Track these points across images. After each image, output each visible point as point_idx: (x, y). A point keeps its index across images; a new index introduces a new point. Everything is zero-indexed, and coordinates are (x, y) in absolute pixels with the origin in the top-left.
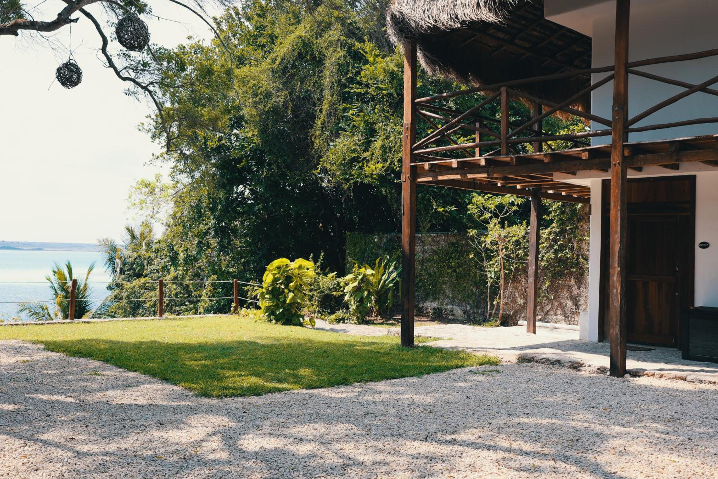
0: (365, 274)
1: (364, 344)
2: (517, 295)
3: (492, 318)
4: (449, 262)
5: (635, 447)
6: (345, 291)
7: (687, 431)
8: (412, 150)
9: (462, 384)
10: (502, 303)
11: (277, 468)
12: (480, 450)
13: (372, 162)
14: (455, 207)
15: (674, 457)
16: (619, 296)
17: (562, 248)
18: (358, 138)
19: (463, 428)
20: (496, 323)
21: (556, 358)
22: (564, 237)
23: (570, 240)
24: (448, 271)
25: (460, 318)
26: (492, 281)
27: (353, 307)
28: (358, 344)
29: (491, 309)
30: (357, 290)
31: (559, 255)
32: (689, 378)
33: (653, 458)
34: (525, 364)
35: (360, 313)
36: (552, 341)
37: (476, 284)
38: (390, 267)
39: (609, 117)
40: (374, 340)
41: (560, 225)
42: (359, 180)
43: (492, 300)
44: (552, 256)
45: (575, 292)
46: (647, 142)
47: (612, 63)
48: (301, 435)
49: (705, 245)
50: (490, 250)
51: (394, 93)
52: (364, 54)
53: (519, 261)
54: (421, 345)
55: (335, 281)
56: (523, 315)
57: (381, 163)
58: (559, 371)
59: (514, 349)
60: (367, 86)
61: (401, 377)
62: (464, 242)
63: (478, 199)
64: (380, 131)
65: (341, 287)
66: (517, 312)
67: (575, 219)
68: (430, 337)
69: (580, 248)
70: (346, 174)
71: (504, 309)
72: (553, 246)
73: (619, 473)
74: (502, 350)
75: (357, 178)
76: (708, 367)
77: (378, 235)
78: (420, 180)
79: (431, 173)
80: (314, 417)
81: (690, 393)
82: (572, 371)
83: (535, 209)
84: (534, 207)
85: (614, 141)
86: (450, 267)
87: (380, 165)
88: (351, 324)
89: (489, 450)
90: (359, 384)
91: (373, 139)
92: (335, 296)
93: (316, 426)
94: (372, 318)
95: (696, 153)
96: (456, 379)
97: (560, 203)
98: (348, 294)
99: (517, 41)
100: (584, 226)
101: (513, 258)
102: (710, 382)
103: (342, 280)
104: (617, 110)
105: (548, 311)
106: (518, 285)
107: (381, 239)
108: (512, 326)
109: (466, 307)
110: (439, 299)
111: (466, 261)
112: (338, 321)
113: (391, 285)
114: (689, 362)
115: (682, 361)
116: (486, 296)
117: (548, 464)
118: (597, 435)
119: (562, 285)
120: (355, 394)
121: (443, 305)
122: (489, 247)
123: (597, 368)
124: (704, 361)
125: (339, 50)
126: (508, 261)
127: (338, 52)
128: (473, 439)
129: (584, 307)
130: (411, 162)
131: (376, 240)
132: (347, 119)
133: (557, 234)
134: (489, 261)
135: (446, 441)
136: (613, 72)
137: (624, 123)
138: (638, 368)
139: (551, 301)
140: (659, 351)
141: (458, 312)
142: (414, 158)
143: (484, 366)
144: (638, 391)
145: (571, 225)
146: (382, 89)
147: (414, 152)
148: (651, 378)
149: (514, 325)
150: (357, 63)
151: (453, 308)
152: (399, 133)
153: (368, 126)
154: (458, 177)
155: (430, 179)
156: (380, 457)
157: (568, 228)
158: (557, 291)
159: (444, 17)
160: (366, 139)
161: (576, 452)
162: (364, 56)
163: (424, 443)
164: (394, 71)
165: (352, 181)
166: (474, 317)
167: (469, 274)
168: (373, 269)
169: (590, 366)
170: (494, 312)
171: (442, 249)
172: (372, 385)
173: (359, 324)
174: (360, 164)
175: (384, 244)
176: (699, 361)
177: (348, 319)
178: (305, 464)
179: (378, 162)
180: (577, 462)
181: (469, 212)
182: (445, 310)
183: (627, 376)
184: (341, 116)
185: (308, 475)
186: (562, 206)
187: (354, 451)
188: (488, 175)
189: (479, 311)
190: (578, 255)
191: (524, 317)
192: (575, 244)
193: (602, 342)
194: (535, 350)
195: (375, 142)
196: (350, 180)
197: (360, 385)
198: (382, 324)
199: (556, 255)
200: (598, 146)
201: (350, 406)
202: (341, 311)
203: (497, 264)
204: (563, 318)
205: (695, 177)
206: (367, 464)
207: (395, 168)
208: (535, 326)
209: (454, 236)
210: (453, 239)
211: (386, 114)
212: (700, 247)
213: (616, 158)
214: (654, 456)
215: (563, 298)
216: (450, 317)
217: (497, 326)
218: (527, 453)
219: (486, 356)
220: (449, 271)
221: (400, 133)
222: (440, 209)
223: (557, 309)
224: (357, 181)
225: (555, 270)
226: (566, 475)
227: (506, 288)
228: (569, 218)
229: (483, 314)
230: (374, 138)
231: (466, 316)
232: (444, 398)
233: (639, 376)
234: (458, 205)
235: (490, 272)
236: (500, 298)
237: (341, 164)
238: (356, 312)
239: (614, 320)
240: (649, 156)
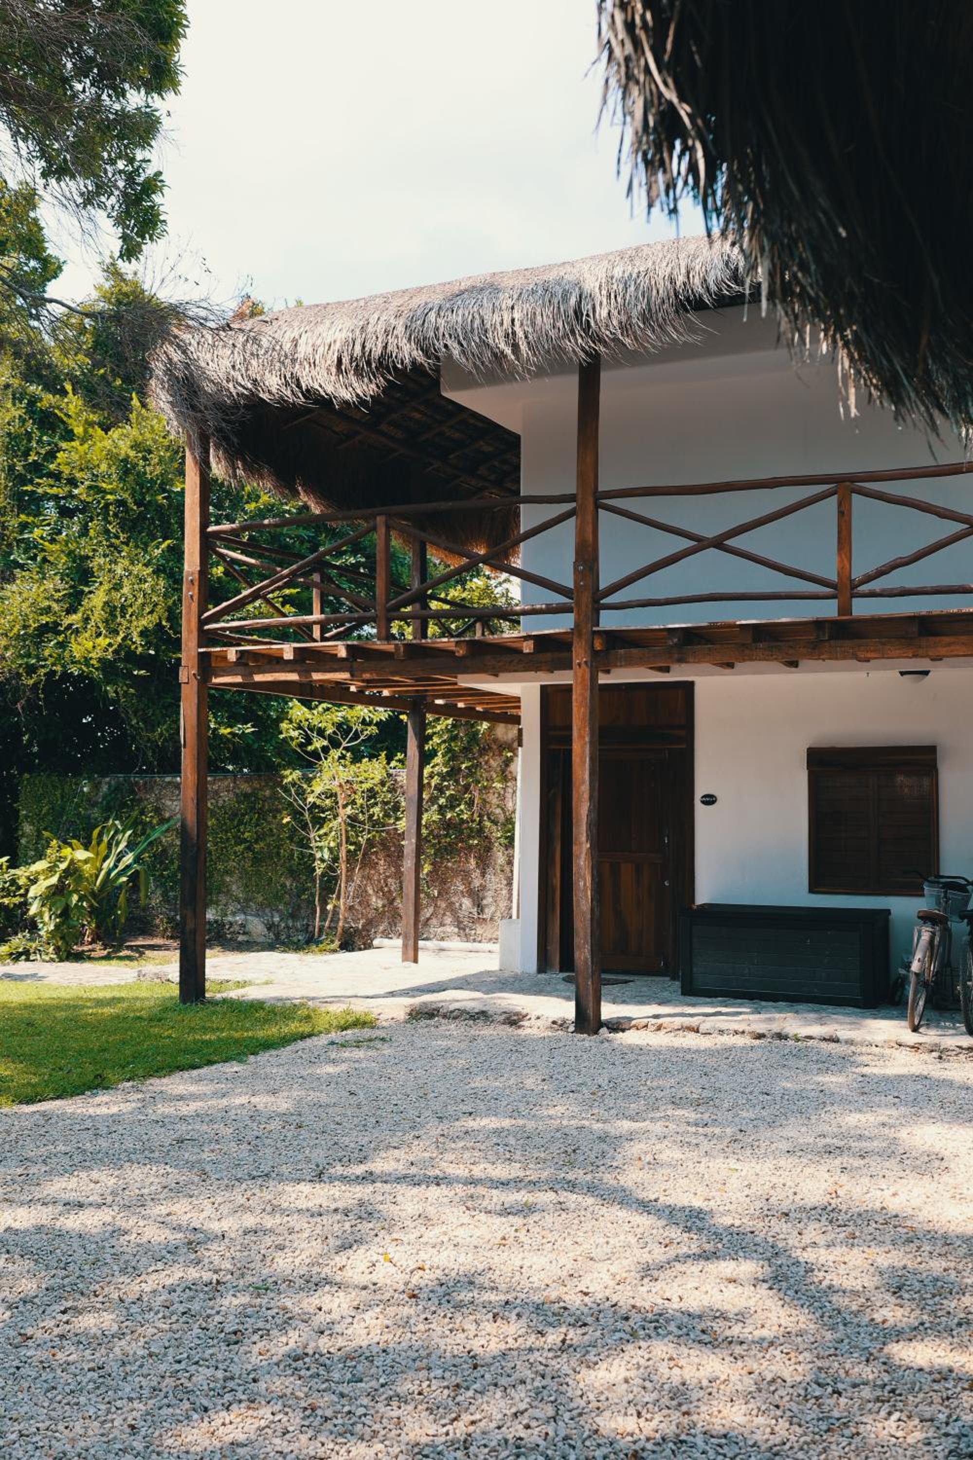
0: (72, 862)
1: (100, 1003)
2: (371, 892)
3: (324, 937)
4: (239, 831)
5: (668, 1152)
6: (31, 894)
7: (730, 1119)
8: (202, 623)
9: (330, 1069)
10: (342, 907)
11: (62, 1265)
12: (424, 1186)
13: (87, 635)
14: (253, 726)
15: (732, 1163)
16: (589, 893)
17: (453, 802)
18: (54, 584)
19: (375, 1150)
20: (333, 946)
21: (477, 1006)
22: (457, 781)
23: (467, 788)
24: (237, 849)
25: (261, 939)
26: (323, 866)
27: (48, 924)
28: (89, 1004)
29: (323, 919)
30: (58, 891)
31: (449, 816)
32: (702, 1029)
33: (701, 1168)
34: (423, 1022)
35: (62, 938)
36: (454, 975)
37: (292, 873)
38: (118, 844)
39: (569, 582)
40: (117, 994)
41: (449, 760)
42: (58, 668)
43: (324, 902)
44: (436, 817)
45: (477, 883)
46: (633, 628)
47: (572, 489)
48: (72, 1196)
49: (710, 800)
50: (318, 807)
51: (130, 500)
52: (65, 419)
53: (373, 826)
54: (218, 996)
55: (6, 876)
56: (381, 928)
57: (106, 636)
58: (488, 1031)
59: (392, 994)
60: (73, 482)
61: (206, 1065)
62: (268, 793)
63: (298, 711)
64: (101, 574)
65: (19, 888)
66: (370, 923)
67: (476, 749)
68: (228, 981)
69: (485, 801)
70: (29, 655)
71: (346, 919)
72: (437, 798)
73: (661, 1199)
74: (372, 997)
75: (53, 664)
76: (726, 1006)
77: (89, 778)
78: (216, 680)
79: (240, 669)
80: (77, 1158)
81: (711, 1053)
82: (509, 1030)
83: (416, 735)
84: (414, 729)
85: (577, 624)
86: (240, 841)
87: (103, 642)
88: (44, 961)
89: (438, 1184)
90: (130, 1083)
91: (86, 589)
92: (8, 906)
93: (95, 1174)
94: (86, 948)
95: (709, 649)
96: (313, 1060)
97: (450, 721)
98: (37, 901)
99: (384, 427)
100: (492, 762)
101: (363, 823)
102: (736, 1032)
103: (22, 873)
104: (582, 571)
105: (428, 919)
106: (372, 872)
107: (96, 787)
108: (360, 949)
109: (272, 917)
110: (217, 903)
111: (271, 830)
112: (16, 957)
113: (124, 879)
114: (694, 999)
115: (682, 998)
116: (313, 895)
117: (546, 1198)
118: (602, 1139)
119: (452, 869)
120: (134, 1105)
121: (226, 915)
122: (318, 802)
123: (551, 1020)
124: (716, 997)
125: (9, 405)
126: (353, 826)
127: (8, 410)
128: (401, 1168)
129: (493, 908)
130: (200, 646)
131: (85, 789)
132: (29, 546)
133: (443, 777)
134: (319, 829)
135: (358, 1177)
136: (574, 505)
137: (594, 594)
138: (620, 1015)
139: (434, 899)
140: (640, 983)
141: (257, 927)
142: (207, 638)
143: (349, 1032)
144: (631, 1057)
145: (470, 760)
146: (105, 492)
147: (206, 627)
148: (642, 1032)
149: (365, 949)
150: (46, 434)
151: (246, 920)
152: (140, 580)
153: (74, 562)
154: (294, 677)
155: (238, 679)
156: (250, 1221)
157: (463, 766)
158: (444, 882)
159: (273, 382)
160: (71, 587)
161: (581, 1172)
162: (63, 422)
163: (317, 1186)
164: (128, 456)
165: (43, 671)
166: (288, 937)
167: (278, 854)
168: (86, 849)
169: (538, 1018)
170: (327, 924)
171: (223, 807)
172: (157, 1084)
173: (61, 960)
174: (61, 639)
175: (104, 798)
176: (710, 997)
177: (37, 951)
178: (113, 1251)
179: (99, 635)
180: (590, 1189)
181: (281, 736)
182: (231, 924)
183: (604, 1031)
184: (15, 539)
185: (130, 1270)
186: (453, 726)
187: (194, 1214)
188: (352, 675)
189: (298, 925)
190: (480, 816)
191: (383, 932)
192: (476, 794)
193: (545, 972)
194: (435, 995)
195: (92, 596)
196: (37, 668)
197: (133, 1087)
198: (107, 958)
199: (442, 815)
200: (552, 631)
201: (139, 1130)
202: (20, 936)
203: (333, 833)
204: (456, 930)
205: (692, 684)
206: (233, 1236)
207: (133, 647)
208: (416, 949)
209: (248, 779)
210: (246, 788)
211: (113, 540)
212: (703, 802)
213: (581, 652)
214: (702, 1165)
215: (455, 893)
216: (241, 938)
217: (334, 951)
218: (503, 1184)
219: (348, 1013)
220: (240, 848)
221: (142, 580)
222: (225, 731)
223: (444, 914)
224: (55, 672)
225: (439, 843)
226: (583, 1213)
227: (349, 879)
228: (464, 748)
229: (306, 929)
230: (87, 585)
231: (272, 936)
232: (309, 1098)
233: (623, 1030)
234: (258, 722)
235: (320, 848)
236: (338, 898)
237: (18, 637)
238: (53, 937)
239: (582, 934)
240: (634, 651)
